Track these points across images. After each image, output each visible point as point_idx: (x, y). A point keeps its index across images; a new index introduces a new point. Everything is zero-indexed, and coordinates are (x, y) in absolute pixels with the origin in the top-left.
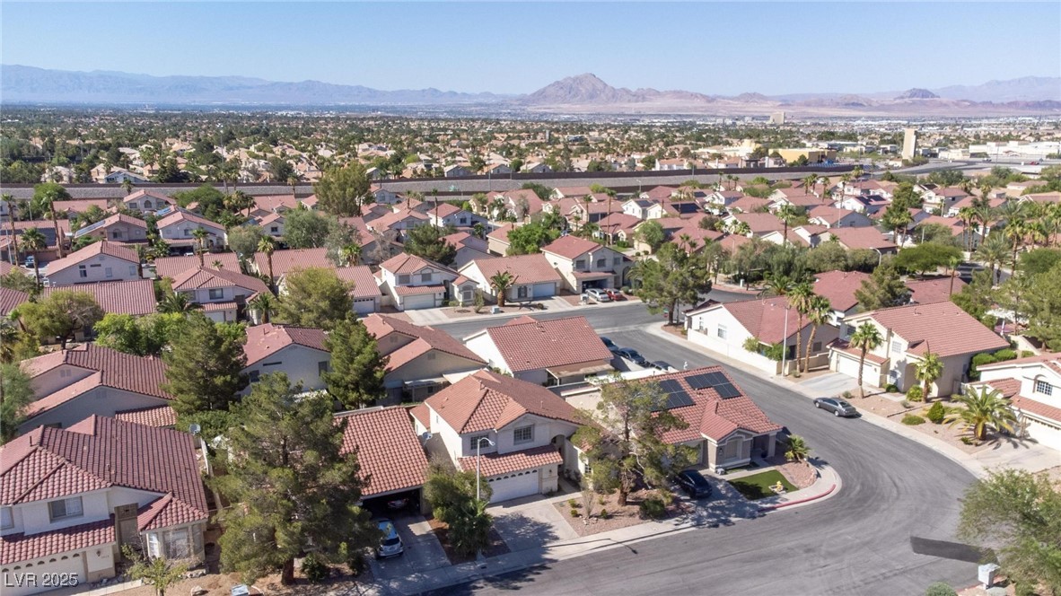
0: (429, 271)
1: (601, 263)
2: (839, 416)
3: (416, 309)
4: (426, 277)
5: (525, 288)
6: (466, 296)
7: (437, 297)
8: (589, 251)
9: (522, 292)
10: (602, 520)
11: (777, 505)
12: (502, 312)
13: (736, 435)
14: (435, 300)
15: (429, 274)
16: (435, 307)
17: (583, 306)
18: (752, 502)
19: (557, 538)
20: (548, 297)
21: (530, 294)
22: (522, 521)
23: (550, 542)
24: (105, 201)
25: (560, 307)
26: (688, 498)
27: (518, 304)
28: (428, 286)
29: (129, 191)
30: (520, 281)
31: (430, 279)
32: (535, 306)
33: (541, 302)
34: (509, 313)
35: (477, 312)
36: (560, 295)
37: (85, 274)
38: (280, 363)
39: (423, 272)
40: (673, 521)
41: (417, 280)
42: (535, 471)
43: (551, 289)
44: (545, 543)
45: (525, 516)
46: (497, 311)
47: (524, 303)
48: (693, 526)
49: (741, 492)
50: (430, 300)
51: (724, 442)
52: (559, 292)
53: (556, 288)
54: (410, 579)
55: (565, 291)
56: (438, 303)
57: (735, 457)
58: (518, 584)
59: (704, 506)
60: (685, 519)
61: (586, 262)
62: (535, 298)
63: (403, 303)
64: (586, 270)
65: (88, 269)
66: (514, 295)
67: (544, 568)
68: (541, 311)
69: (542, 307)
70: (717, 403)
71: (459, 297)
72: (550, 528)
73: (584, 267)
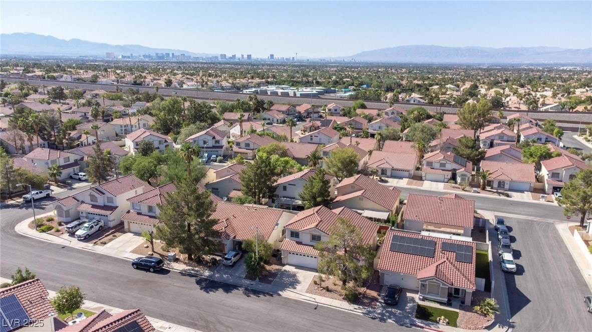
0: (445, 162)
1: (572, 177)
3: (432, 181)
4: (443, 165)
5: (504, 182)
6: (463, 179)
7: (446, 177)
8: (563, 168)
9: (501, 184)
10: (324, 291)
11: (427, 327)
12: (479, 193)
13: (434, 281)
14: (445, 178)
15: (445, 164)
16: (444, 182)
17: (542, 201)
18: (415, 319)
19: (295, 288)
20: (522, 191)
21: (507, 187)
22: (294, 275)
23: (290, 288)
25: (522, 198)
26: (383, 301)
27: (495, 191)
28: (443, 170)
30: (502, 178)
31: (445, 166)
32: (503, 194)
33: (509, 193)
34: (483, 194)
35: (463, 190)
36: (531, 192)
37: (312, 139)
39: (441, 162)
40: (356, 306)
41: (437, 165)
42: (315, 257)
43: (527, 187)
44: (288, 287)
45: (297, 275)
46: (475, 192)
47: (499, 191)
48: (362, 313)
49: (417, 312)
50: (442, 178)
51: (425, 281)
52: (532, 190)
53: (530, 187)
54: (224, 276)
55: (539, 190)
56: (446, 180)
57: (437, 294)
59: (384, 308)
60: (365, 309)
61: (560, 175)
62: (510, 190)
63: (425, 176)
64: (559, 179)
65: (313, 137)
66: (495, 185)
67: (271, 295)
68: (506, 198)
69: (508, 196)
70: (445, 261)
71: (459, 179)
72: (299, 283)
73: (558, 177)
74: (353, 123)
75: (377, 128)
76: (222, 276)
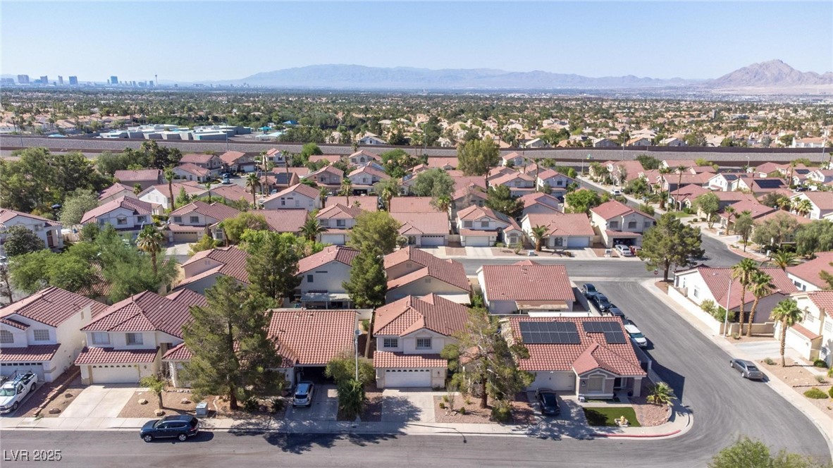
0: (488, 220)
1: (632, 225)
2: (745, 377)
3: (474, 246)
4: (485, 224)
5: (561, 239)
6: (513, 241)
7: (491, 239)
8: (622, 214)
9: (558, 242)
10: (460, 415)
11: (611, 434)
12: (536, 255)
13: (598, 373)
14: (489, 241)
15: (487, 222)
16: (489, 246)
17: (607, 257)
18: (591, 428)
19: (419, 420)
20: (581, 248)
21: (565, 244)
22: (405, 402)
23: (412, 421)
24: (339, 156)
25: (587, 257)
26: (540, 413)
27: (553, 250)
28: (486, 231)
29: (356, 151)
30: (558, 234)
31: (488, 226)
32: (565, 254)
33: (569, 251)
34: (542, 257)
35: (517, 253)
36: (592, 247)
37: (284, 203)
38: (326, 272)
39: (483, 220)
40: (513, 427)
41: (478, 225)
42: (427, 371)
43: (586, 242)
44: (408, 421)
45: (409, 400)
46: (532, 254)
47: (558, 250)
48: (526, 434)
49: (587, 418)
50: (485, 241)
51: (586, 376)
52: (592, 245)
53: (589, 241)
54: (304, 423)
55: (598, 244)
56: (492, 243)
57: (600, 390)
58: (366, 443)
59: (547, 421)
60: (525, 428)
61: (619, 223)
62: (569, 248)
63: (465, 241)
64: (618, 229)
65: (286, 200)
66: (552, 243)
67: (393, 437)
68: (568, 258)
69: (570, 255)
70: (598, 346)
71: (507, 241)
72: (420, 411)
73: (617, 227)
74: (326, 176)
75: (361, 181)
76: (300, 424)
